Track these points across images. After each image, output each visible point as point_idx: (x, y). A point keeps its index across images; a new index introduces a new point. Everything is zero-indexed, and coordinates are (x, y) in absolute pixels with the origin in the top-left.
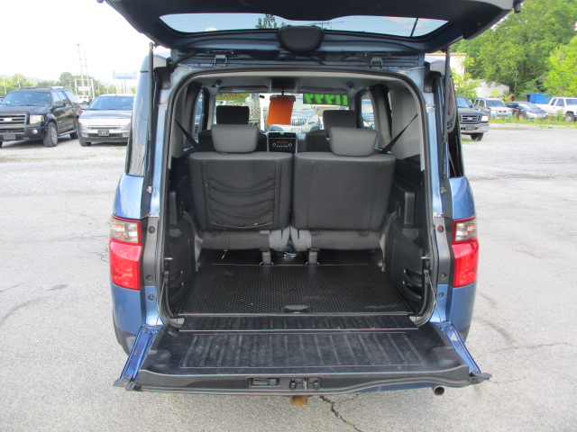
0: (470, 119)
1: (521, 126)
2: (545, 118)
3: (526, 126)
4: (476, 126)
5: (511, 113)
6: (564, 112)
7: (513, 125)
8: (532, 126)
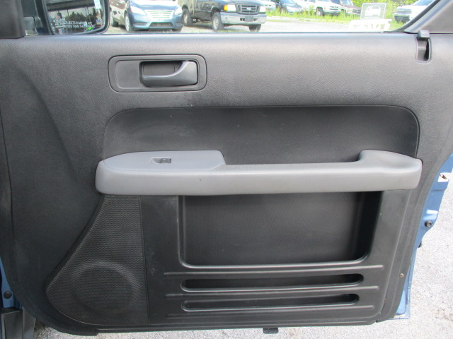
0: (249, 9)
1: (284, 18)
2: (302, 12)
3: (288, 18)
4: (255, 17)
5: (275, 7)
6: (315, 8)
7: (278, 18)
8: (294, 19)
